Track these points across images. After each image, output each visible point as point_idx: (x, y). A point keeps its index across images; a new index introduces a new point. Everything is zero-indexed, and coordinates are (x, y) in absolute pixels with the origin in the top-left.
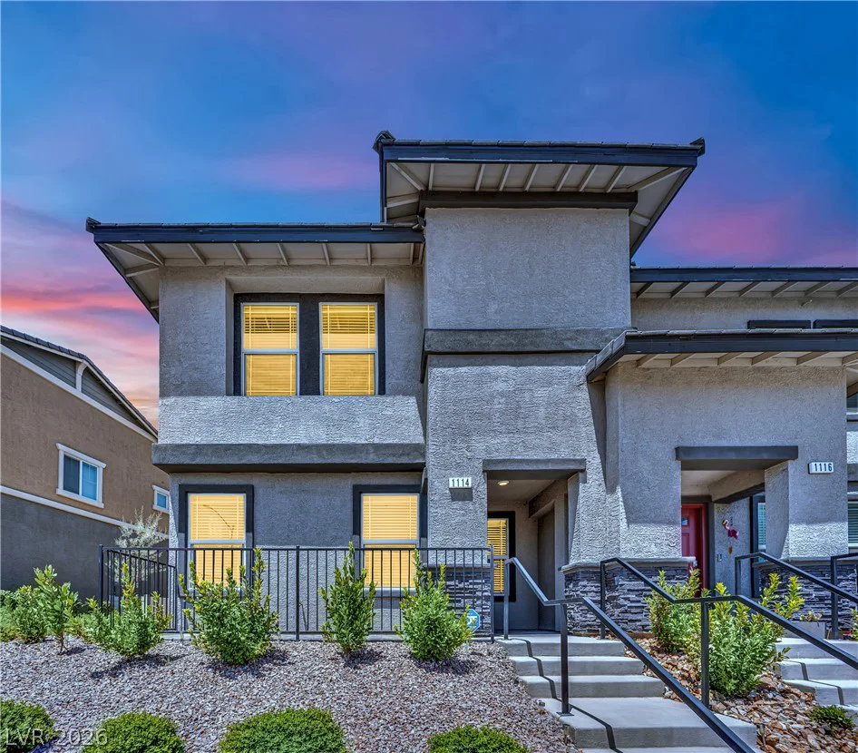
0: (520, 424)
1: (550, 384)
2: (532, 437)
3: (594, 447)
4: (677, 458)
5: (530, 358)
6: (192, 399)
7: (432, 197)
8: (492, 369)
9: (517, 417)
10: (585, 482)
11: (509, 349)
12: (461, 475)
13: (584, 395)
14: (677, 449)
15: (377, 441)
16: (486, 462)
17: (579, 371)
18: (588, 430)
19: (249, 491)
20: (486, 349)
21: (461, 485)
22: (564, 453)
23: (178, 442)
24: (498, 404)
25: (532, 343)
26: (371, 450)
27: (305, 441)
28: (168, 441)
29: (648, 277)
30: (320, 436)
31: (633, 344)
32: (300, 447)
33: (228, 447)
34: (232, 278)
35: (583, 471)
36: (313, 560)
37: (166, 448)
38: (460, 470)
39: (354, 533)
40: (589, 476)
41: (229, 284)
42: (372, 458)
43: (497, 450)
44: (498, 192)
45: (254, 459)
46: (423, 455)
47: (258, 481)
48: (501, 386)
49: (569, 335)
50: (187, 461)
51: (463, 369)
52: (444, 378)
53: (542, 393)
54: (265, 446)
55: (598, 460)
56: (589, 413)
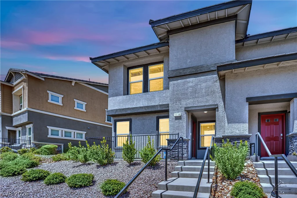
0: (197, 95)
1: (206, 82)
2: (200, 99)
3: (221, 100)
4: (247, 102)
5: (201, 74)
6: (115, 97)
7: (171, 32)
8: (188, 80)
9: (196, 93)
10: (218, 111)
11: (193, 73)
12: (178, 112)
13: (218, 84)
14: (247, 98)
15: (161, 104)
16: (185, 108)
17: (216, 76)
18: (219, 95)
19: (130, 120)
20: (186, 74)
21: (177, 115)
22: (211, 103)
23: (112, 109)
24: (190, 90)
25: (200, 70)
26: (159, 106)
27: (142, 106)
28: (110, 109)
30: (146, 104)
31: (219, 68)
32: (140, 107)
33: (123, 109)
34: (125, 64)
35: (217, 108)
36: (145, 138)
37: (109, 111)
38: (178, 110)
39: (157, 130)
40: (219, 109)
41: (124, 66)
42: (159, 109)
43: (189, 104)
45: (129, 112)
46: (168, 107)
47: (132, 117)
48: (191, 84)
49: (212, 66)
51: (179, 81)
52: (174, 84)
53: (204, 85)
54: (132, 108)
55: (223, 104)
56: (220, 89)
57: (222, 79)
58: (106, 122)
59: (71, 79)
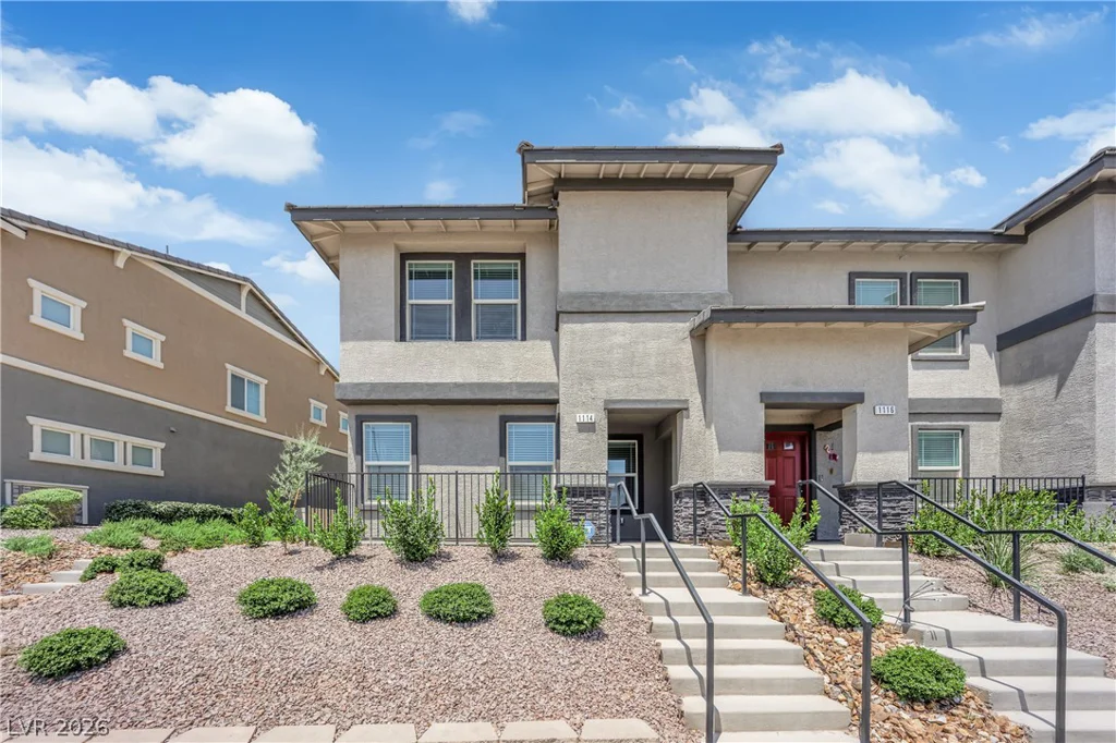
0: (635, 369)
1: (659, 337)
2: (644, 381)
3: (696, 389)
4: (761, 401)
5: (644, 316)
6: (366, 344)
7: (564, 183)
8: (611, 325)
9: (632, 365)
10: (688, 417)
11: (625, 310)
12: (586, 412)
13: (687, 347)
14: (761, 394)
15: (519, 380)
16: (607, 402)
17: (684, 327)
18: (691, 376)
19: (414, 420)
20: (607, 309)
21: (586, 421)
22: (671, 395)
23: (355, 381)
24: (617, 354)
25: (646, 305)
26: (514, 388)
27: (461, 381)
28: (348, 380)
29: (754, 238)
30: (474, 377)
31: (718, 315)
32: (457, 385)
33: (397, 386)
34: (400, 243)
35: (687, 409)
37: (345, 387)
38: (585, 406)
40: (691, 413)
41: (397, 247)
42: (515, 395)
43: (615, 392)
44: (617, 178)
45: (419, 396)
46: (557, 392)
47: (421, 412)
48: (618, 339)
49: (674, 298)
50: (364, 397)
51: (588, 325)
52: (573, 332)
53: (653, 345)
54: (427, 384)
55: (699, 400)
56: (692, 362)
57: (700, 336)
58: (229, 408)
59: (114, 243)
